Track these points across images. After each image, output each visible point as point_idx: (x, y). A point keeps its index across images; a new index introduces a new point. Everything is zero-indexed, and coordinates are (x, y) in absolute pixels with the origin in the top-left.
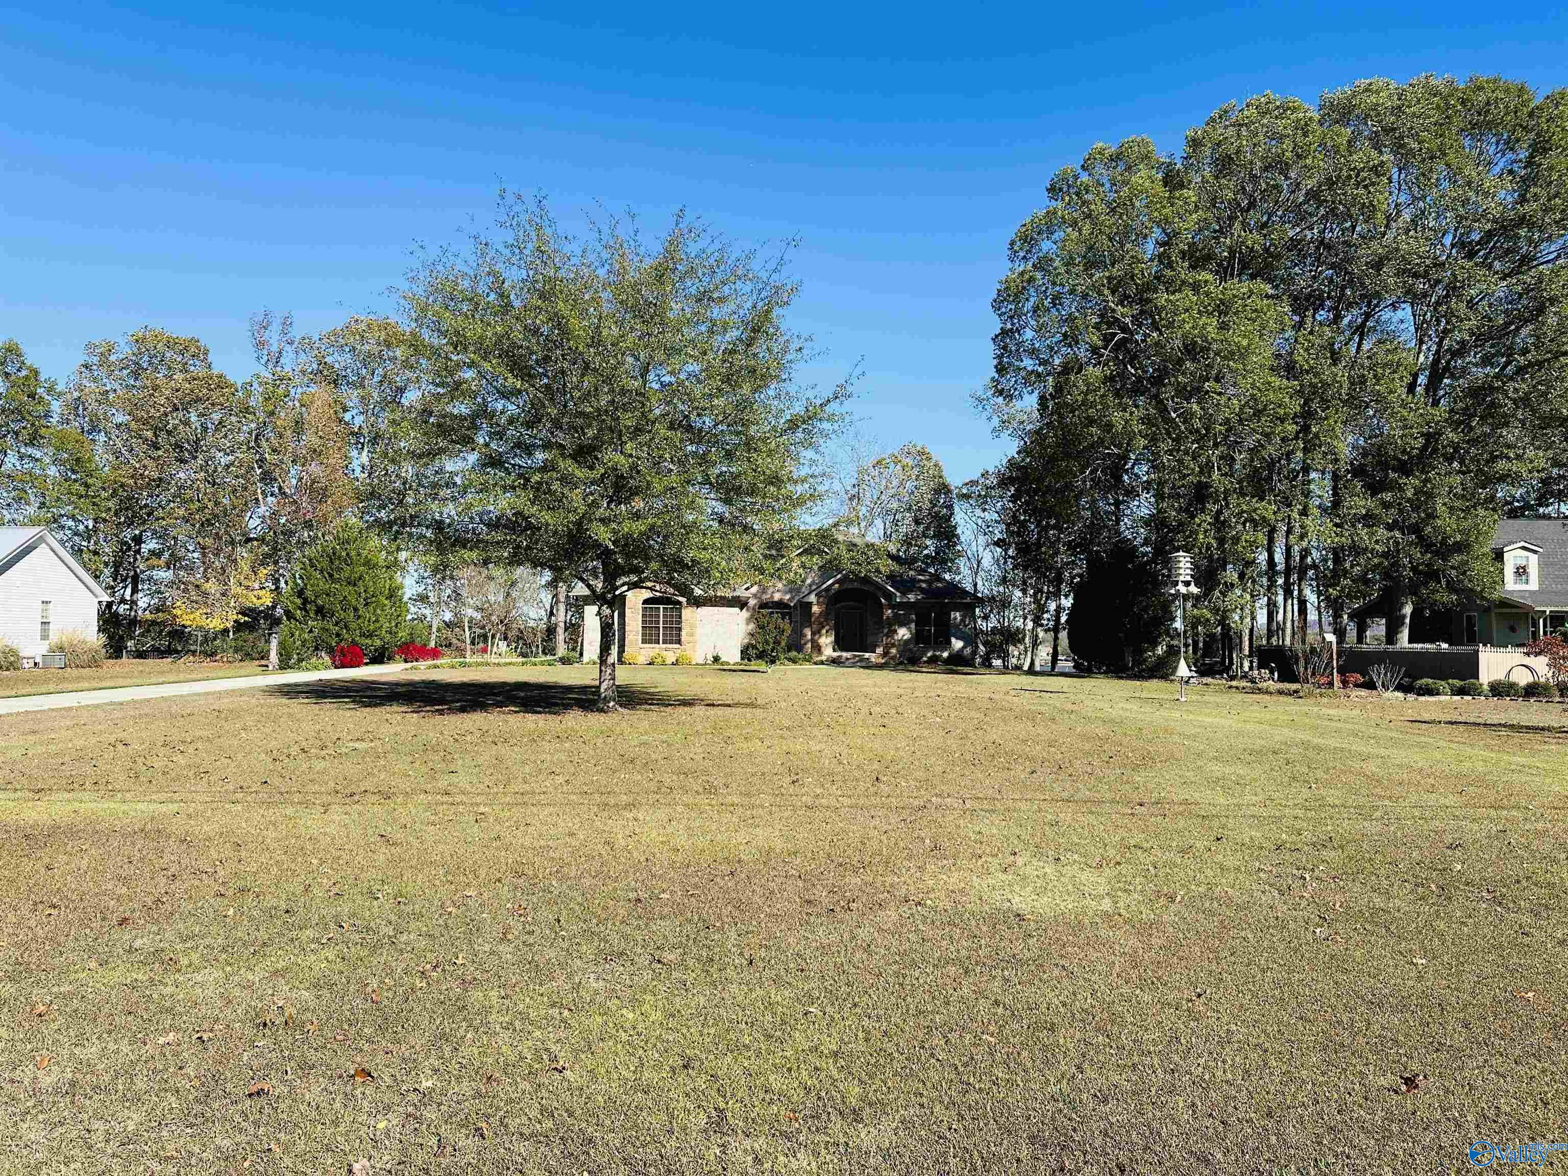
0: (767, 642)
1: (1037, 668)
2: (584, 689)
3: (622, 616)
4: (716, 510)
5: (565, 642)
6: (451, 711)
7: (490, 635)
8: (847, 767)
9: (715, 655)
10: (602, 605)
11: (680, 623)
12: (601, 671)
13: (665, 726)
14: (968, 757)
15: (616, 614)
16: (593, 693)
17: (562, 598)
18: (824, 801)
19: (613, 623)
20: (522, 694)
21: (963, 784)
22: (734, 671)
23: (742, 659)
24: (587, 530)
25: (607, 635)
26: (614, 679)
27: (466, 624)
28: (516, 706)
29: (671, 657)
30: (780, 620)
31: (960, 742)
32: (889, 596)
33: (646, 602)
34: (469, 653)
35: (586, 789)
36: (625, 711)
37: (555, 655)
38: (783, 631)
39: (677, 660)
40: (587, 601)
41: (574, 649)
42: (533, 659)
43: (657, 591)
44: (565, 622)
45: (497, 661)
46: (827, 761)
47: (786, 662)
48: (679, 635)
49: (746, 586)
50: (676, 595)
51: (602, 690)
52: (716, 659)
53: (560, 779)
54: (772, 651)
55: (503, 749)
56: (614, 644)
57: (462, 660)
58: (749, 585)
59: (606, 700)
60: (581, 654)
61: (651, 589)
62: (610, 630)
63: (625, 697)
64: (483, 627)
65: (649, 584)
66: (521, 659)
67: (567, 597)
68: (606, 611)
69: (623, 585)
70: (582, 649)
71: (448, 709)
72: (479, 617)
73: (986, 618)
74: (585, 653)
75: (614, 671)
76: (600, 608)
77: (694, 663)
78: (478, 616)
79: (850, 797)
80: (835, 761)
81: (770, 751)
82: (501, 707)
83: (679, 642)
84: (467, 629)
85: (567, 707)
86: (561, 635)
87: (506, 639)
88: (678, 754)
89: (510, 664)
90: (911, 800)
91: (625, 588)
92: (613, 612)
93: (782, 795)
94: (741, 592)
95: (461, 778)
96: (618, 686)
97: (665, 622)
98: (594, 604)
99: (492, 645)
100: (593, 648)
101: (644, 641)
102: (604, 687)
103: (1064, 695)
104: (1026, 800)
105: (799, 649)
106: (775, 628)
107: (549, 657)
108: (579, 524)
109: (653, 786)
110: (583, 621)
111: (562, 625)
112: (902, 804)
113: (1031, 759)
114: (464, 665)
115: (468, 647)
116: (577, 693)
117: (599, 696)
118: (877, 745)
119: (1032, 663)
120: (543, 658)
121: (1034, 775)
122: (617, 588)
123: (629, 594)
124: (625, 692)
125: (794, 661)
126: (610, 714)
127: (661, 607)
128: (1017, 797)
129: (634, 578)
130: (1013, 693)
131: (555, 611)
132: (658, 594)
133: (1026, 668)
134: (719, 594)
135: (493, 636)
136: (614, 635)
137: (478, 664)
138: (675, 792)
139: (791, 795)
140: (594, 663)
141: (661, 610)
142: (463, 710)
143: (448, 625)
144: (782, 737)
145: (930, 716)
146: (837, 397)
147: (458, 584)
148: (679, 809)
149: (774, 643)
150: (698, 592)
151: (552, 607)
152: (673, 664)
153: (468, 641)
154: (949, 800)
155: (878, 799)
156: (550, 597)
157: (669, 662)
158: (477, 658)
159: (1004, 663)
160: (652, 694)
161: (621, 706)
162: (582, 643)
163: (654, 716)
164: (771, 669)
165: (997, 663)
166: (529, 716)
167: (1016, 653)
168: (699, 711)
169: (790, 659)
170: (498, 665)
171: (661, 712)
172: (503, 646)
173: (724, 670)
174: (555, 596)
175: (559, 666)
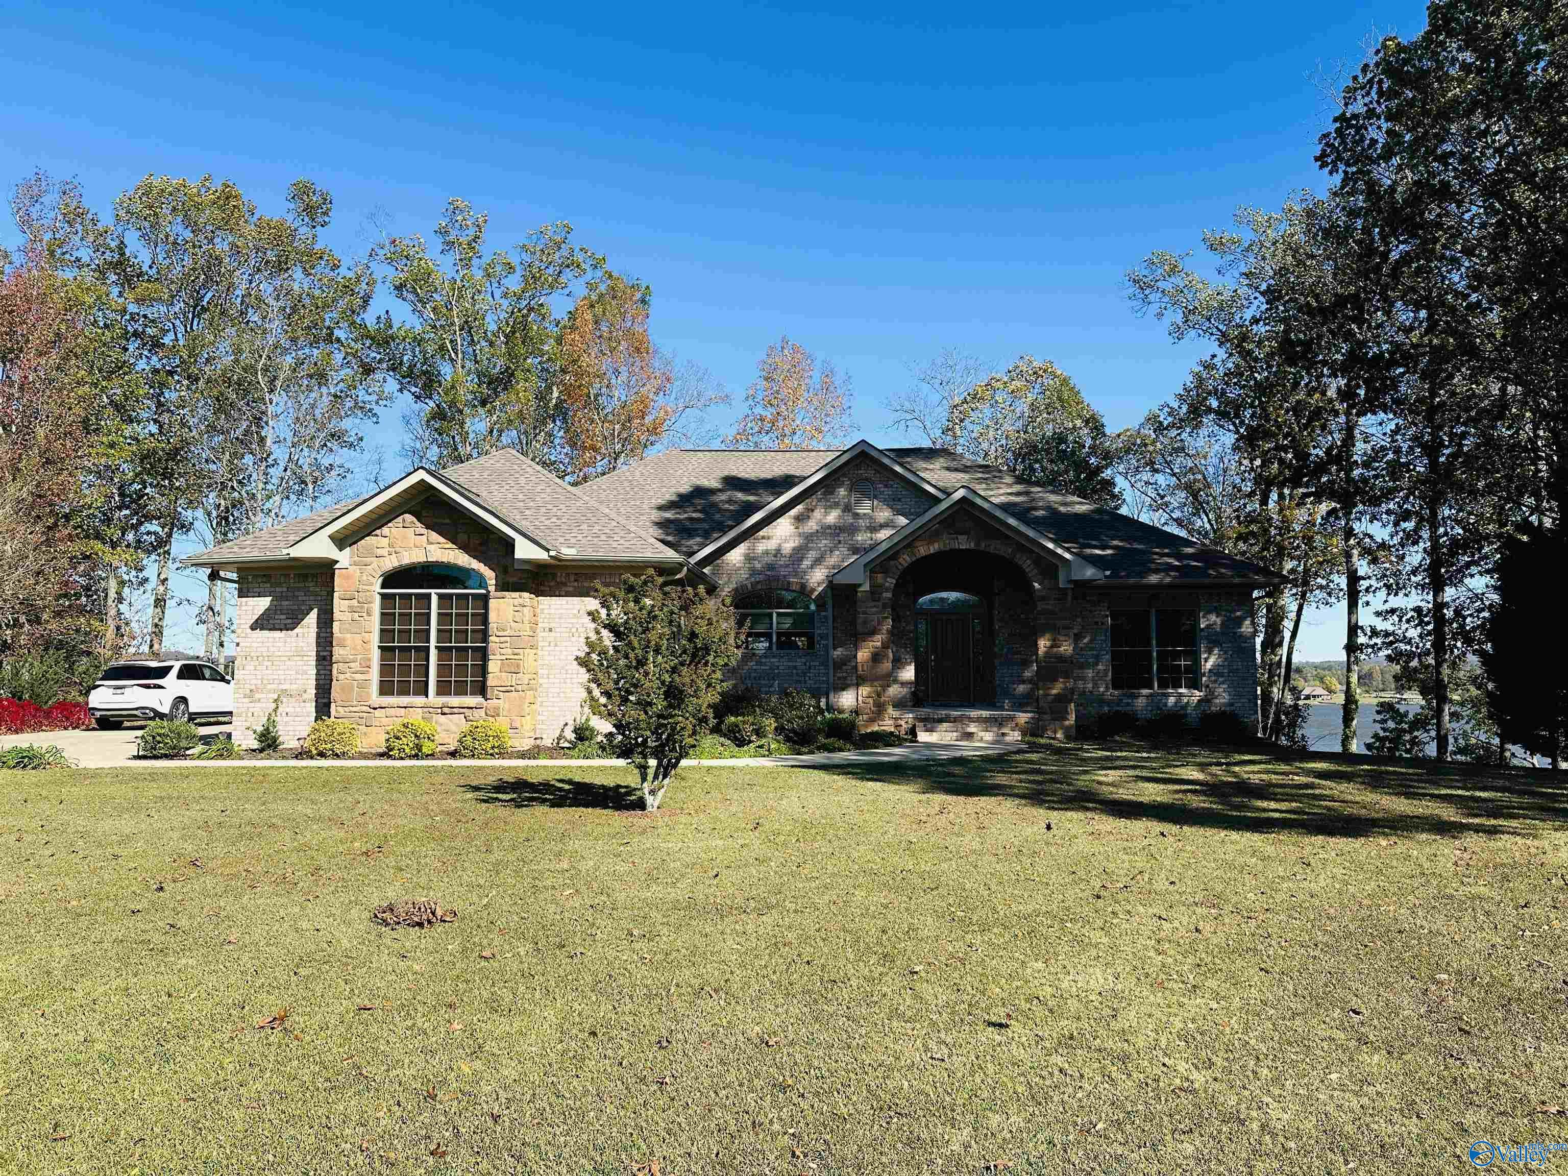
11: (484, 635)
29: (459, 732)
33: (392, 579)
48: (484, 671)
83: (481, 689)
97: (443, 635)
101: (386, 689)
123: (343, 558)
127: (433, 591)
141: (434, 600)
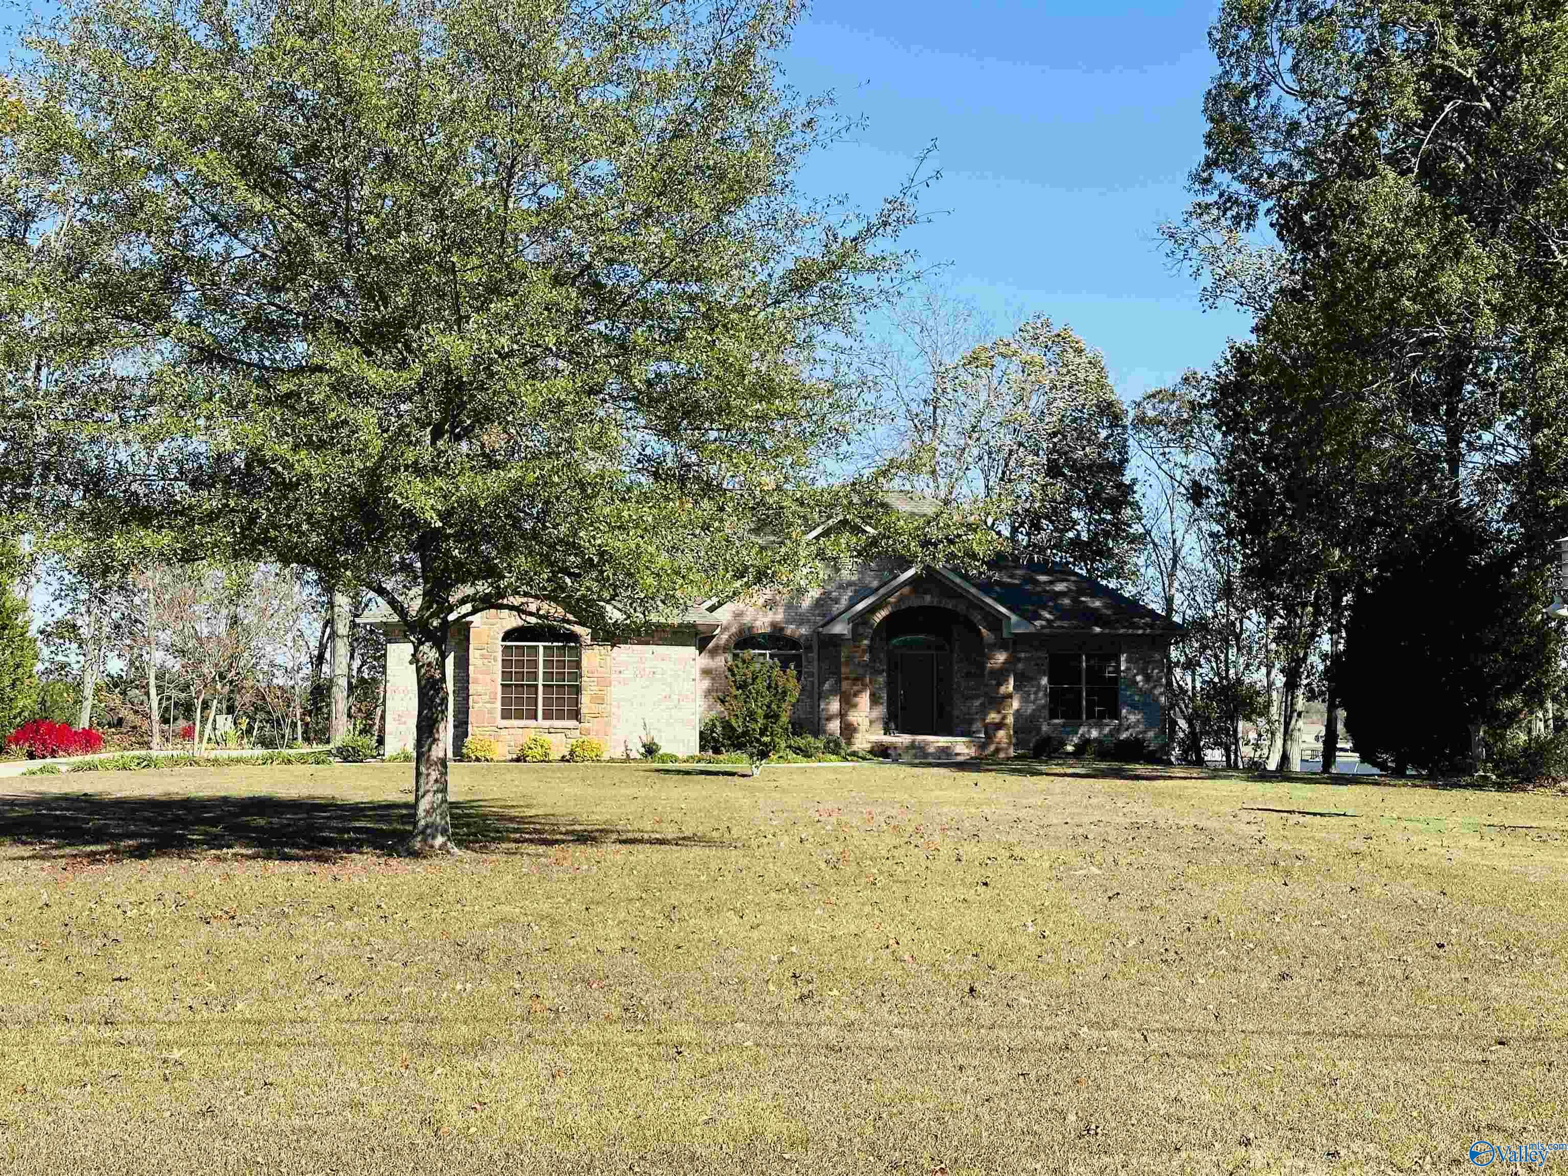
0: (752, 715)
1: (1296, 766)
2: (383, 810)
3: (463, 664)
4: (648, 451)
5: (349, 716)
6: (118, 855)
7: (198, 703)
8: (912, 967)
9: (646, 740)
10: (421, 643)
11: (578, 676)
12: (418, 774)
13: (547, 886)
14: (1155, 946)
15: (450, 662)
16: (403, 819)
17: (342, 628)
18: (864, 1038)
19: (443, 679)
20: (262, 822)
21: (1142, 1001)
22: (688, 773)
23: (702, 748)
24: (389, 489)
25: (432, 700)
26: (444, 790)
27: (152, 682)
28: (247, 846)
29: (559, 745)
30: (777, 671)
31: (1141, 915)
32: (995, 622)
33: (509, 635)
34: (157, 739)
35: (385, 1011)
36: (468, 855)
37: (328, 742)
38: (784, 693)
39: (572, 753)
40: (392, 633)
41: (365, 731)
42: (285, 752)
43: (531, 614)
44: (350, 677)
45: (212, 755)
46: (871, 956)
47: (791, 756)
48: (577, 702)
49: (709, 604)
50: (568, 622)
51: (421, 812)
52: (650, 750)
53: (335, 994)
54: (762, 734)
55: (223, 933)
56: (444, 718)
57: (143, 753)
58: (715, 600)
59: (428, 833)
60: (381, 741)
61: (519, 610)
62: (437, 691)
63: (468, 825)
64: (186, 688)
65: (516, 601)
66: (260, 752)
67: (354, 625)
68: (430, 653)
69: (463, 602)
70: (382, 729)
71: (115, 852)
72: (178, 666)
73: (1190, 665)
74: (388, 739)
75: (444, 774)
76: (416, 649)
77: (605, 756)
78: (175, 665)
79: (915, 1027)
80: (886, 954)
81: (755, 934)
82: (220, 847)
83: (576, 715)
84: (153, 691)
85: (350, 847)
86: (340, 701)
87: (230, 710)
88: (572, 942)
89: (238, 761)
90: (1040, 1033)
91: (468, 608)
92: (443, 656)
93: (781, 1023)
94: (697, 616)
95: (136, 990)
96: (454, 805)
97: (548, 675)
98: (406, 639)
99: (204, 720)
100: (402, 728)
101: (506, 715)
102: (424, 805)
103: (1350, 821)
104: (1271, 1033)
105: (817, 731)
106: (769, 687)
107: (317, 748)
108: (373, 476)
109: (518, 1006)
110: (384, 673)
111: (343, 682)
112: (1019, 1042)
113: (1282, 951)
114: (147, 763)
115: (156, 727)
116: (371, 818)
117: (415, 824)
118: (971, 920)
119: (1285, 758)
120: (305, 749)
121: (1288, 983)
122: (451, 610)
123: (476, 619)
124: (469, 816)
125: (806, 753)
126: (436, 861)
127: (540, 644)
128: (1251, 1027)
129: (483, 587)
130: (1245, 816)
131: (327, 655)
132: (533, 620)
133: (1272, 765)
134: (654, 618)
135: (206, 706)
136: (444, 700)
137: (175, 762)
138: (564, 1018)
139: (798, 1025)
140: (407, 759)
141: (541, 651)
142: (140, 853)
143: (116, 683)
144: (780, 907)
145: (1077, 862)
146: (885, 224)
147: (137, 600)
148: (572, 1052)
149: (766, 717)
150: (613, 614)
151: (322, 647)
152: (563, 759)
153: (156, 716)
154: (1115, 1033)
155: (973, 1032)
156: (318, 626)
157: (555, 755)
158: (170, 751)
159: (1228, 757)
160: (522, 820)
161: (460, 844)
162: (383, 718)
163: (524, 864)
164: (761, 770)
165: (1214, 755)
166: (275, 866)
167: (1253, 736)
168: (613, 854)
169: (798, 750)
170: (216, 762)
171: (539, 856)
172: (225, 723)
173: (667, 771)
174: (329, 622)
175: (337, 765)
